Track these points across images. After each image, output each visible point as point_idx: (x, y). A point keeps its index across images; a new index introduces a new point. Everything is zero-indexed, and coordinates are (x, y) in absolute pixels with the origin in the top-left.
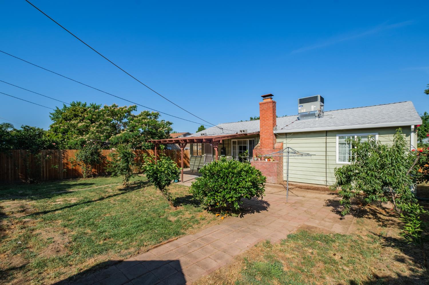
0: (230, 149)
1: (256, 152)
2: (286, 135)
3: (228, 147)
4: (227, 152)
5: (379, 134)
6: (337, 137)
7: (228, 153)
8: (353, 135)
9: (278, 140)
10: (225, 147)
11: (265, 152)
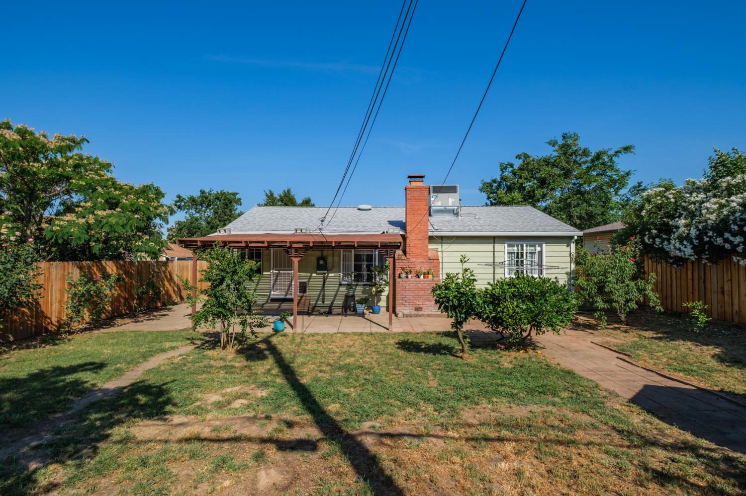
0: (336, 259)
1: (402, 264)
2: (442, 239)
3: (333, 256)
4: (329, 265)
5: (546, 243)
6: (506, 245)
7: (333, 267)
8: (521, 243)
9: (431, 246)
10: (324, 255)
11: (416, 264)
